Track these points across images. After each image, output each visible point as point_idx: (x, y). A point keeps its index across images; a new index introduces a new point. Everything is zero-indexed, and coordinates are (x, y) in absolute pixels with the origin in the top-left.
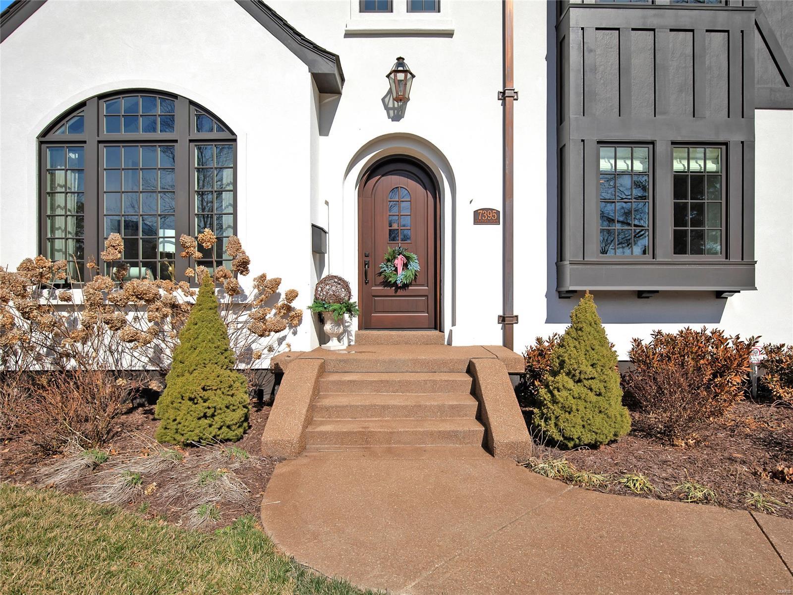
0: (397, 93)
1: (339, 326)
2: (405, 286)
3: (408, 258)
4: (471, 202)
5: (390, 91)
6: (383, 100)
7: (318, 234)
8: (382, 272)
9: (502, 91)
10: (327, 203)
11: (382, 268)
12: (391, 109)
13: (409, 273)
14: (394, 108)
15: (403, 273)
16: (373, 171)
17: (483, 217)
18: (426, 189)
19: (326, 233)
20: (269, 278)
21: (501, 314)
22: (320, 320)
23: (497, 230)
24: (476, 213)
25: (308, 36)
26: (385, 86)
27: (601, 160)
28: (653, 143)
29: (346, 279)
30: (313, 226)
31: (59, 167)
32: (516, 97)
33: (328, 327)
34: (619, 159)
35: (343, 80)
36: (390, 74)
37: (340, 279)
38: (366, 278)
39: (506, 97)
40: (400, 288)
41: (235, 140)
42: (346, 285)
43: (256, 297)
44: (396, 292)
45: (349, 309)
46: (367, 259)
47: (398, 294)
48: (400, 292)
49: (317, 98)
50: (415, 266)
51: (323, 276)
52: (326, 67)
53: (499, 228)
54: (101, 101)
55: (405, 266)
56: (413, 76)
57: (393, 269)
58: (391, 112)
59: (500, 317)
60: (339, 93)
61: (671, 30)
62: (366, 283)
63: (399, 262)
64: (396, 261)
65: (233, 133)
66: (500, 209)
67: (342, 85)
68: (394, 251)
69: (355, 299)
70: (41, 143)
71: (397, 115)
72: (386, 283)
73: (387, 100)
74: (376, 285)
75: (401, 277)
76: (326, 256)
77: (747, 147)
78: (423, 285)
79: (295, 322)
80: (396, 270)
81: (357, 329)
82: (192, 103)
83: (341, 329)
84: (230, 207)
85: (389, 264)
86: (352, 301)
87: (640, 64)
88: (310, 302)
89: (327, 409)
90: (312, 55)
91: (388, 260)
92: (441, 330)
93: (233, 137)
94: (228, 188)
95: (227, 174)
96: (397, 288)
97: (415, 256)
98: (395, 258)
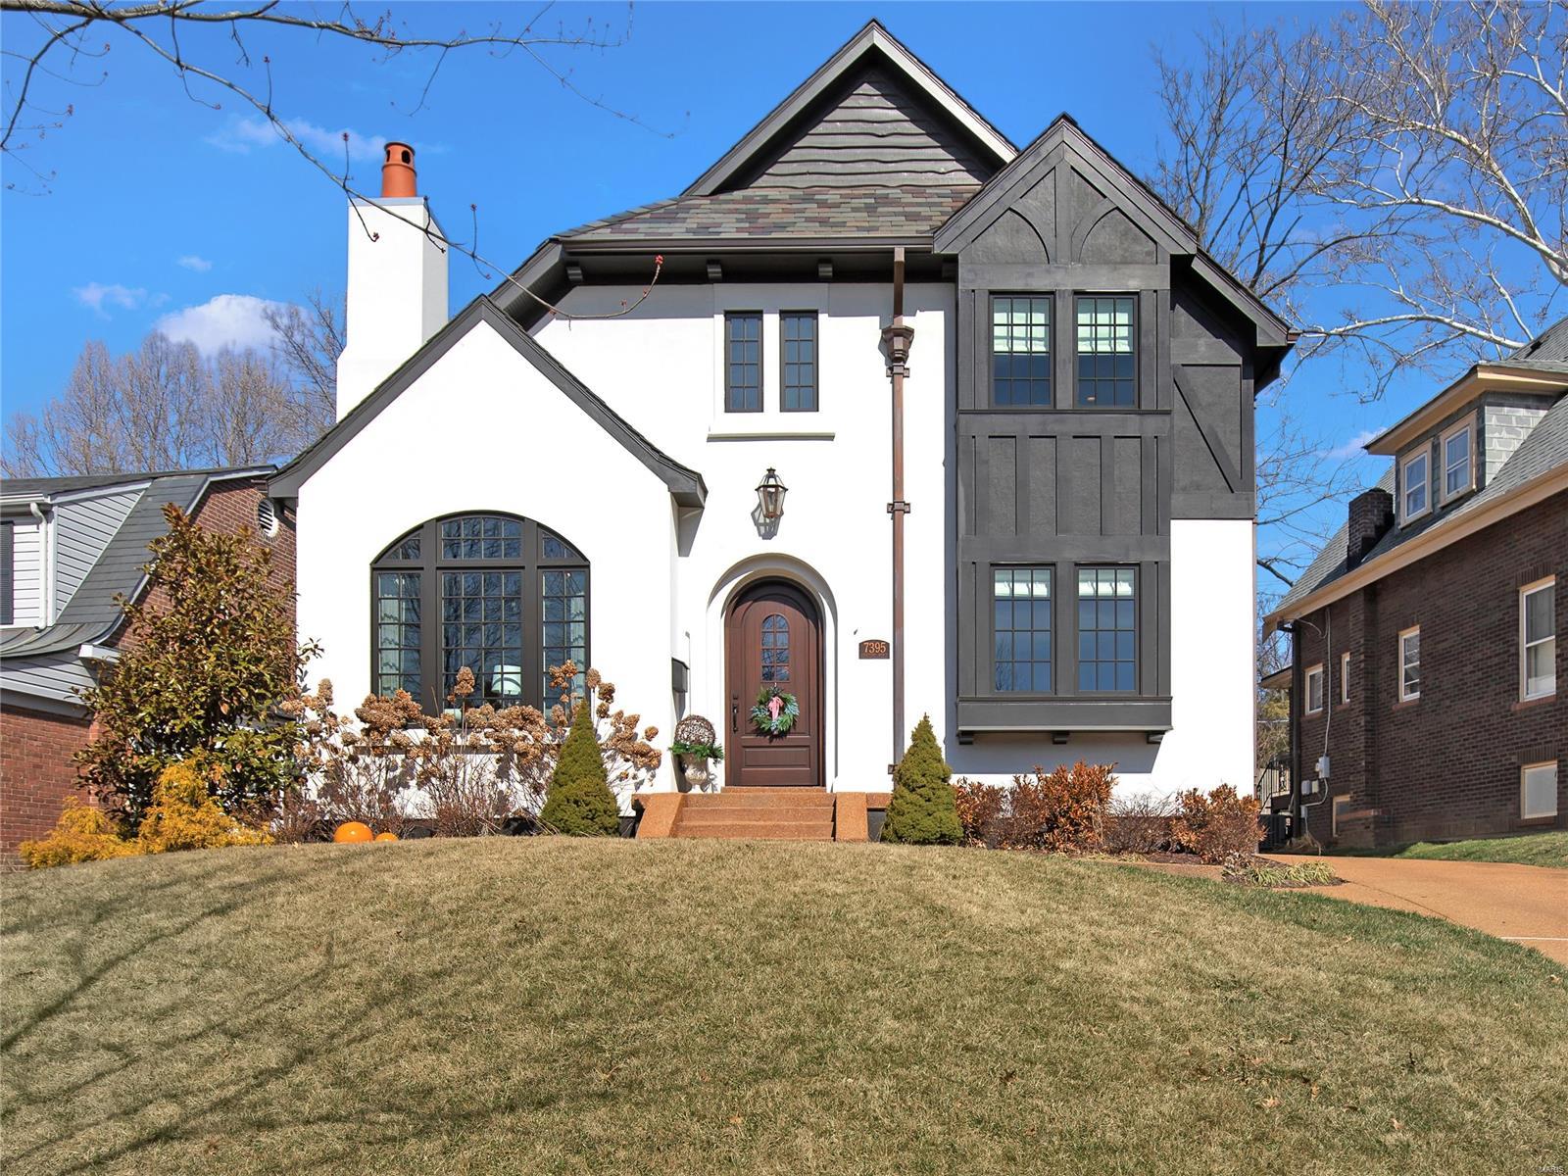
0: (767, 509)
1: (702, 771)
2: (782, 734)
3: (784, 700)
4: (855, 633)
5: (760, 505)
6: (753, 514)
7: (679, 669)
8: (754, 717)
9: (891, 502)
10: (688, 635)
11: (753, 712)
12: (761, 524)
13: (786, 718)
14: (765, 524)
15: (780, 718)
16: (742, 597)
17: (870, 650)
18: (806, 617)
19: (687, 668)
20: (626, 715)
21: (892, 763)
22: (680, 768)
23: (886, 666)
24: (862, 646)
25: (667, 453)
26: (754, 500)
27: (997, 585)
28: (1054, 564)
29: (710, 720)
30: (673, 660)
31: (386, 596)
32: (907, 510)
33: (690, 772)
34: (1018, 581)
35: (705, 492)
36: (760, 488)
37: (704, 719)
38: (735, 724)
39: (898, 509)
40: (776, 736)
41: (588, 567)
42: (709, 727)
43: (611, 738)
44: (771, 741)
45: (714, 754)
46: (736, 702)
47: (773, 744)
48: (776, 742)
49: (676, 513)
50: (793, 709)
51: (685, 716)
52: (686, 486)
53: (890, 661)
54: (438, 523)
55: (782, 709)
56: (786, 490)
57: (768, 714)
58: (762, 529)
59: (890, 766)
60: (702, 508)
61: (1075, 437)
62: (735, 731)
63: (774, 705)
64: (771, 704)
65: (586, 559)
66: (890, 641)
67: (705, 496)
68: (768, 692)
69: (720, 741)
70: (373, 569)
71: (769, 533)
72: (760, 732)
73: (757, 514)
74: (747, 734)
75: (776, 722)
76: (687, 695)
77: (1163, 569)
78: (803, 734)
79: (655, 762)
80: (771, 715)
81: (724, 785)
82: (539, 525)
83: (704, 775)
84: (580, 639)
85: (762, 706)
86: (716, 745)
87: (1040, 476)
88: (671, 744)
89: (691, 829)
90: (670, 473)
91: (761, 703)
92: (824, 785)
93: (586, 563)
94: (577, 619)
95: (577, 605)
96: (773, 737)
97: (793, 698)
98: (769, 700)
